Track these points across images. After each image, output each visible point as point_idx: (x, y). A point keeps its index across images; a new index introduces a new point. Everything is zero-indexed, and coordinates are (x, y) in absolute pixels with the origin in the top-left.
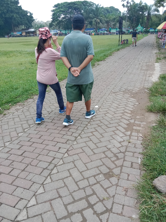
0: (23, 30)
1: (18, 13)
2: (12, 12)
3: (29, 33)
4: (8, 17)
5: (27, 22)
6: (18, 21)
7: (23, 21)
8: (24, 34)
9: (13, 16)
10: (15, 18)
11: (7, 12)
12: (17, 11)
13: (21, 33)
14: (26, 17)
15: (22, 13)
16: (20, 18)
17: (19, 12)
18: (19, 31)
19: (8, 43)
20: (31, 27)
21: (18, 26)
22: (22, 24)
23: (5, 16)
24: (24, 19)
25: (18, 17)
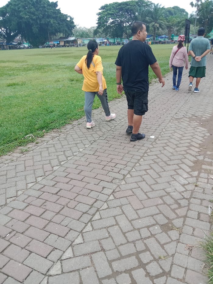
0: (61, 38)
1: (55, 18)
2: (49, 17)
3: (68, 42)
4: (44, 22)
5: (67, 29)
6: (55, 27)
7: (62, 27)
8: (62, 44)
9: (50, 22)
10: (52, 24)
11: (43, 17)
12: (55, 16)
13: (58, 43)
14: (66, 23)
15: (61, 17)
16: (59, 23)
17: (57, 16)
18: (56, 40)
19: (43, 55)
20: (71, 34)
21: (55, 34)
22: (60, 32)
23: (40, 22)
24: (62, 25)
25: (55, 23)
